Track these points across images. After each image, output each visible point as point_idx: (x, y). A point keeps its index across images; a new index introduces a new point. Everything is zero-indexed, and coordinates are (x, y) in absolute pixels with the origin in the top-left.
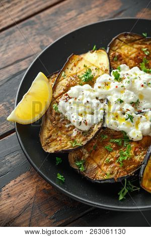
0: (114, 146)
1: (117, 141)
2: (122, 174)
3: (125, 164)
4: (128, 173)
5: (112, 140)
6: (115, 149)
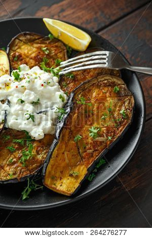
0: (17, 146)
1: (20, 141)
2: (25, 174)
3: (27, 163)
4: (30, 172)
5: (14, 141)
6: (18, 149)
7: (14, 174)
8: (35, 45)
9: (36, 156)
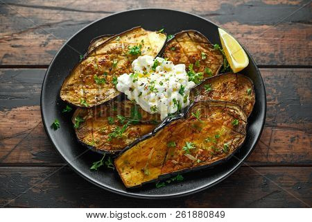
7: (97, 143)
8: (199, 47)
9: (126, 138)
